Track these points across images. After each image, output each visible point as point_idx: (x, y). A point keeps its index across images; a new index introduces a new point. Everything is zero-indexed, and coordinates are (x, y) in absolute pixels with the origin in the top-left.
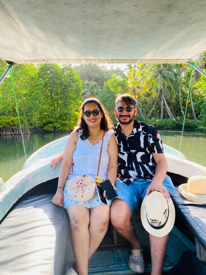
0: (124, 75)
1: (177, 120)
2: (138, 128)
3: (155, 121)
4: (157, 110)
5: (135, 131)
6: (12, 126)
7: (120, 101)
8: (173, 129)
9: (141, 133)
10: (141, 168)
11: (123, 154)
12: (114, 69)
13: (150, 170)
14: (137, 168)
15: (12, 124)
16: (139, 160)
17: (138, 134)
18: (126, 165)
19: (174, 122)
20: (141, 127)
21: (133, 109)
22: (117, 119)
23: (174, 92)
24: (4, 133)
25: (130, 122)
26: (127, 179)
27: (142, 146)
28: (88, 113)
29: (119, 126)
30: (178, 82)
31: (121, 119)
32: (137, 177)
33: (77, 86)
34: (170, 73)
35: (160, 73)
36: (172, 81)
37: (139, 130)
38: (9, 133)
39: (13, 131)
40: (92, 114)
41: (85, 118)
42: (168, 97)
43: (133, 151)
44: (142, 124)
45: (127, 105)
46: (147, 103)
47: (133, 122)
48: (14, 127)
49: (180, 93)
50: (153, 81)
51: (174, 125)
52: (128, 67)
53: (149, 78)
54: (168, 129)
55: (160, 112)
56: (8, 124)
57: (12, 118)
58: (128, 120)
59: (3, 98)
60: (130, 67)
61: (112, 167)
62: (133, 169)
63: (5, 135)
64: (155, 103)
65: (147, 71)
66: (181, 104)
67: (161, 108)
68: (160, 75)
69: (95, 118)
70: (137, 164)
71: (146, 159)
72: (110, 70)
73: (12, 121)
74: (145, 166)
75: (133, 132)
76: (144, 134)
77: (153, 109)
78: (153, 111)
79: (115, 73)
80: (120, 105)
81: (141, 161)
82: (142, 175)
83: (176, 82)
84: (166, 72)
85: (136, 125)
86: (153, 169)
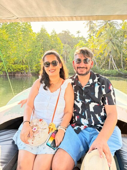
0: (86, 40)
1: (119, 71)
2: (94, 79)
3: (105, 71)
4: (106, 64)
5: (91, 81)
6: (21, 71)
7: (78, 54)
8: (116, 76)
9: (96, 84)
10: (92, 118)
11: (78, 102)
12: (80, 37)
13: (101, 120)
14: (89, 117)
15: (22, 69)
16: (92, 110)
17: (93, 84)
18: (80, 112)
19: (117, 72)
20: (97, 78)
21: (90, 61)
22: (74, 70)
23: (119, 53)
24: (17, 75)
25: (87, 74)
26: (78, 127)
27: (97, 96)
28: (48, 64)
29: (77, 77)
30: (122, 47)
31: (79, 70)
32: (88, 125)
33: (59, 47)
34: (117, 40)
35: (111, 41)
36: (118, 46)
37: (95, 81)
38: (20, 75)
39: (22, 74)
40: (51, 65)
41: (46, 68)
42: (114, 56)
43: (87, 101)
44: (98, 76)
45: (85, 57)
46: (100, 59)
47: (89, 74)
48: (22, 71)
49: (122, 53)
50: (106, 45)
51: (117, 74)
52: (89, 36)
53: (103, 44)
54: (113, 76)
55: (108, 65)
56: (20, 69)
57: (22, 66)
58: (85, 71)
59: (17, 54)
60: (91, 36)
61: (67, 112)
62: (85, 118)
63: (18, 76)
64: (105, 60)
65: (102, 39)
66: (122, 61)
67: (109, 63)
68: (110, 42)
69: (54, 68)
70: (89, 113)
71: (98, 109)
72: (77, 38)
73: (22, 68)
74: (97, 115)
75: (89, 82)
76: (99, 84)
77: (104, 63)
78: (104, 64)
79: (80, 39)
80: (78, 57)
81: (93, 111)
82: (93, 124)
83: (121, 47)
84: (114, 40)
85: (93, 77)
86: (104, 118)
